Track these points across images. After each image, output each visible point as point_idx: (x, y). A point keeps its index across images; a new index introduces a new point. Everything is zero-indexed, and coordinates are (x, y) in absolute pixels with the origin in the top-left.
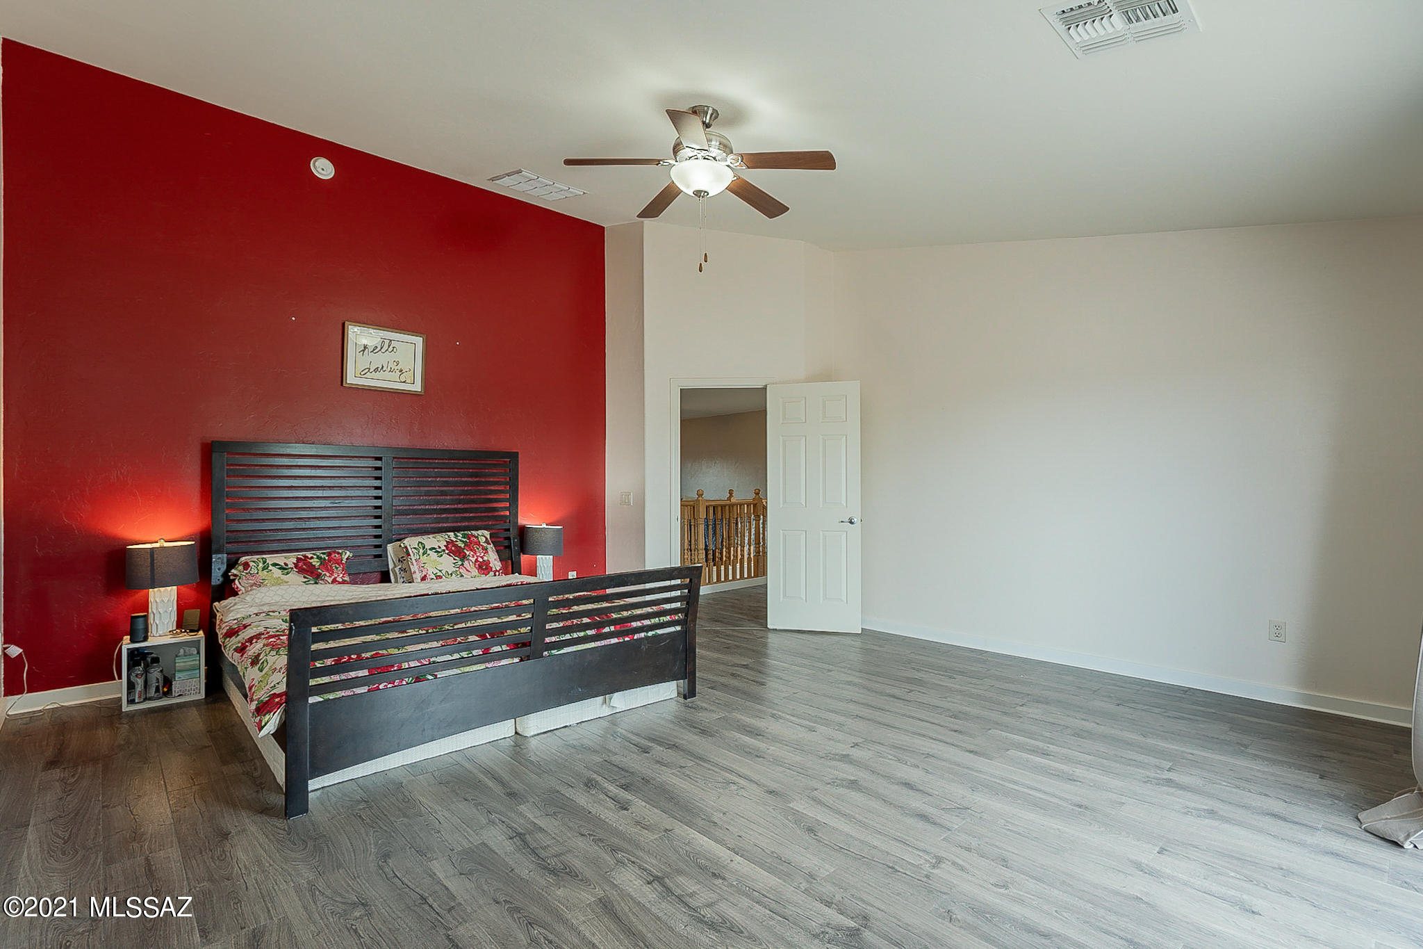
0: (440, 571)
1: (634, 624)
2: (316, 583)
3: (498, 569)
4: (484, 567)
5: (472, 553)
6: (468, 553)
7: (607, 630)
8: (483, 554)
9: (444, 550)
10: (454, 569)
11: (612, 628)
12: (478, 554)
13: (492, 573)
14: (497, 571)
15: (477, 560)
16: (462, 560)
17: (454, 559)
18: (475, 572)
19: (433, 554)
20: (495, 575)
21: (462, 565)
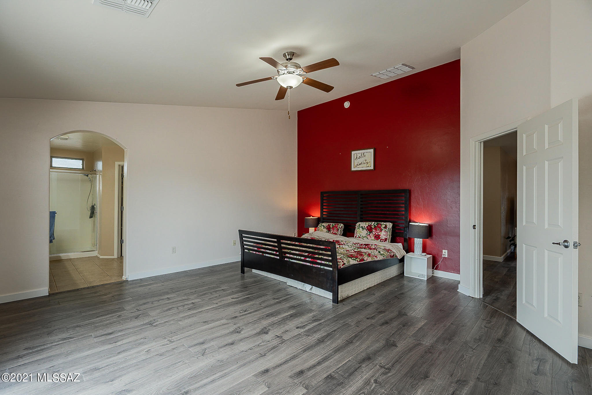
0: (360, 235)
1: (319, 261)
2: (328, 233)
3: (383, 239)
4: (377, 237)
5: (375, 231)
6: (373, 230)
7: (308, 259)
8: (379, 232)
9: (365, 228)
10: (366, 235)
11: (310, 259)
12: (377, 232)
13: (379, 240)
14: (382, 239)
15: (375, 234)
16: (370, 233)
17: (367, 232)
18: (373, 238)
19: (361, 229)
20: (381, 241)
21: (369, 234)
